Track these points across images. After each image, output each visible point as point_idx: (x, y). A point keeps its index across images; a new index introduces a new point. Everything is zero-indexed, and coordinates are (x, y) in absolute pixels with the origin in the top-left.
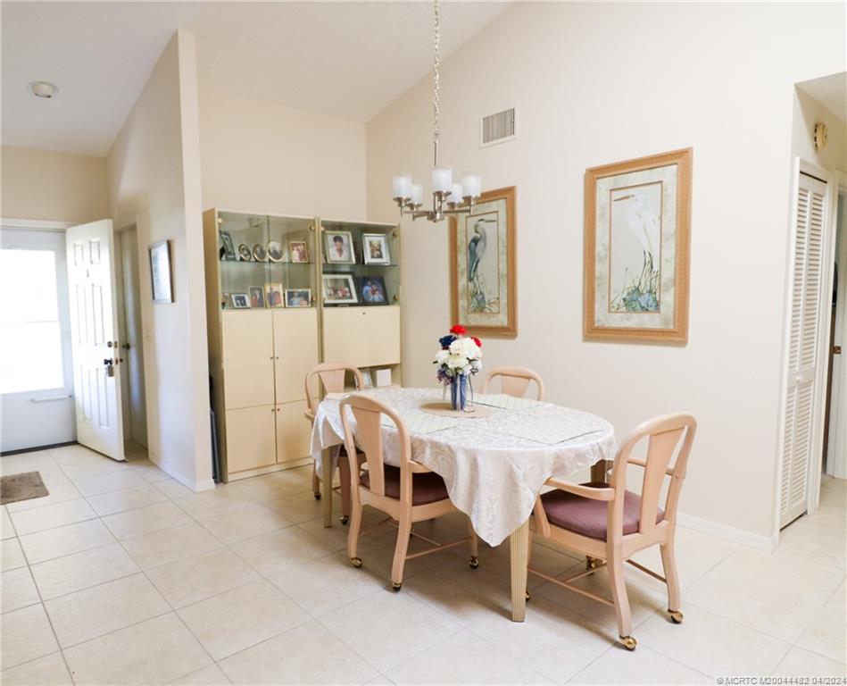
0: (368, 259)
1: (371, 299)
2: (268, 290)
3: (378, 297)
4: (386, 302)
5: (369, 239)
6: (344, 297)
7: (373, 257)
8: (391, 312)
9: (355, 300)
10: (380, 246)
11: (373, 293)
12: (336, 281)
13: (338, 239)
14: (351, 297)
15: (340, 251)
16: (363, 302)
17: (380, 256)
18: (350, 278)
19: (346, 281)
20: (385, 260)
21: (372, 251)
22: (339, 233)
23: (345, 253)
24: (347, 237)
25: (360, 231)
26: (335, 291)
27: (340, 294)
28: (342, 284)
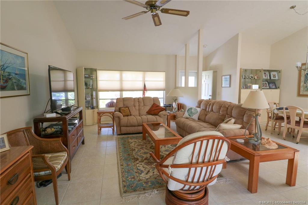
0: (272, 78)
1: (272, 87)
2: (248, 85)
3: (274, 87)
4: (276, 88)
5: (272, 73)
6: (265, 87)
7: (273, 77)
8: (277, 91)
9: (268, 88)
10: (275, 75)
11: (273, 86)
12: (264, 83)
13: (265, 73)
14: (267, 87)
15: (265, 76)
16: (270, 88)
17: (275, 77)
18: (267, 82)
19: (266, 83)
20: (277, 78)
21: (273, 76)
22: (265, 72)
23: (267, 77)
24: (268, 73)
25: (270, 71)
26: (264, 85)
27: (265, 86)
28: (265, 84)
